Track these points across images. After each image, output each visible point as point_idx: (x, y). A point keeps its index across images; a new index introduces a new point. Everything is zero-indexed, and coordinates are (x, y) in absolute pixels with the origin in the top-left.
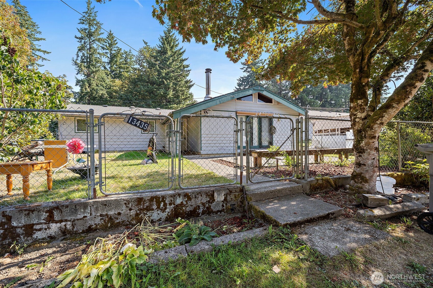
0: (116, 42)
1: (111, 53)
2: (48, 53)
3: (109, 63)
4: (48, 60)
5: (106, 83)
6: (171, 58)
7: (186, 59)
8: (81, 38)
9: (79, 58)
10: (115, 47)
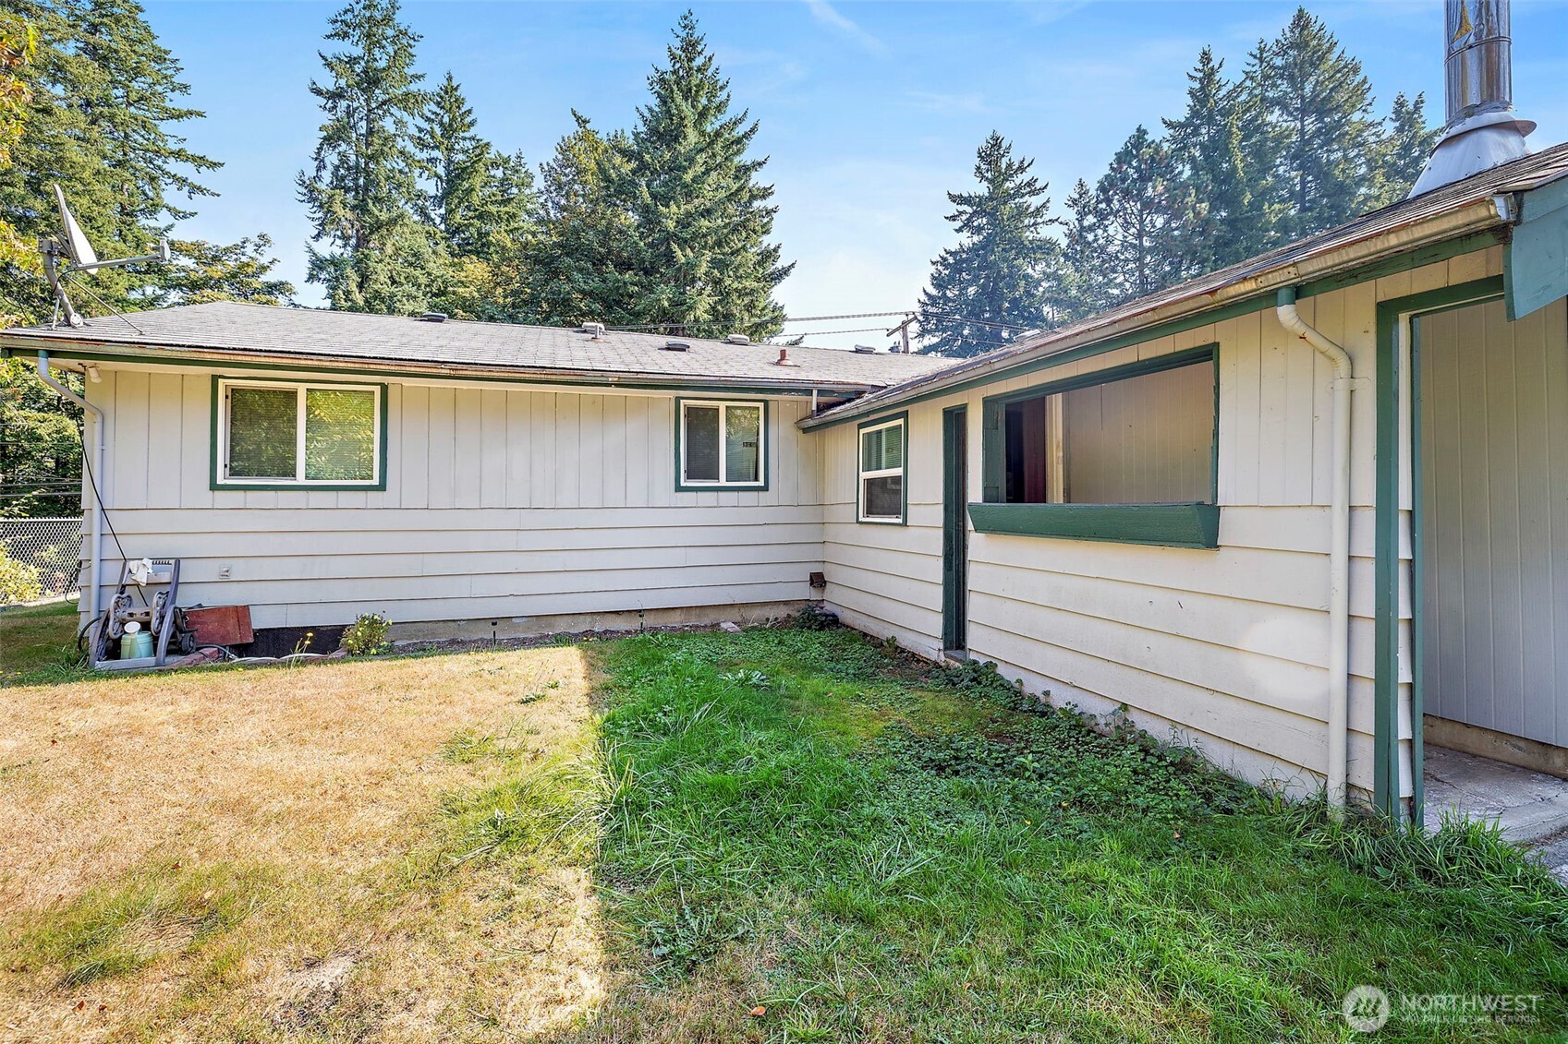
0: (467, 120)
1: (450, 162)
2: (214, 165)
3: (440, 200)
4: (213, 194)
5: (429, 274)
6: (701, 158)
7: (760, 164)
8: (336, 95)
9: (327, 176)
10: (464, 139)
